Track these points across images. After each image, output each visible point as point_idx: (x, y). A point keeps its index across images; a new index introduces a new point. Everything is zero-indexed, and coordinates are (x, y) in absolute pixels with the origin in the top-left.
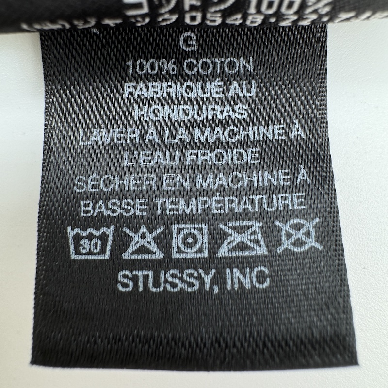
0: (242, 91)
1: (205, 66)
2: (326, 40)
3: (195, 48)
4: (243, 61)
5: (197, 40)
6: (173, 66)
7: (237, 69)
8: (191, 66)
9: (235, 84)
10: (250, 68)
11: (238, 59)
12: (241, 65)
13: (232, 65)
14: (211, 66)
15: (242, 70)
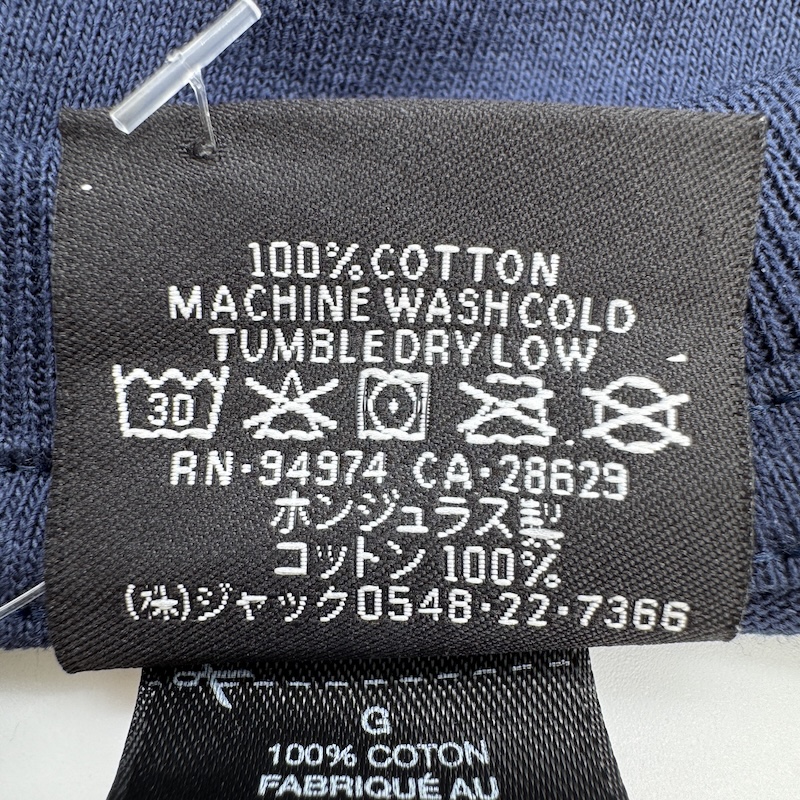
0: (474, 792)
1: (405, 756)
2: (600, 712)
3: (387, 730)
4: (469, 748)
5: (390, 718)
6: (349, 755)
7: (461, 760)
8: (380, 756)
9: (460, 782)
10: (484, 759)
11: (461, 744)
12: (467, 754)
13: (451, 755)
14: (415, 755)
15: (469, 762)
